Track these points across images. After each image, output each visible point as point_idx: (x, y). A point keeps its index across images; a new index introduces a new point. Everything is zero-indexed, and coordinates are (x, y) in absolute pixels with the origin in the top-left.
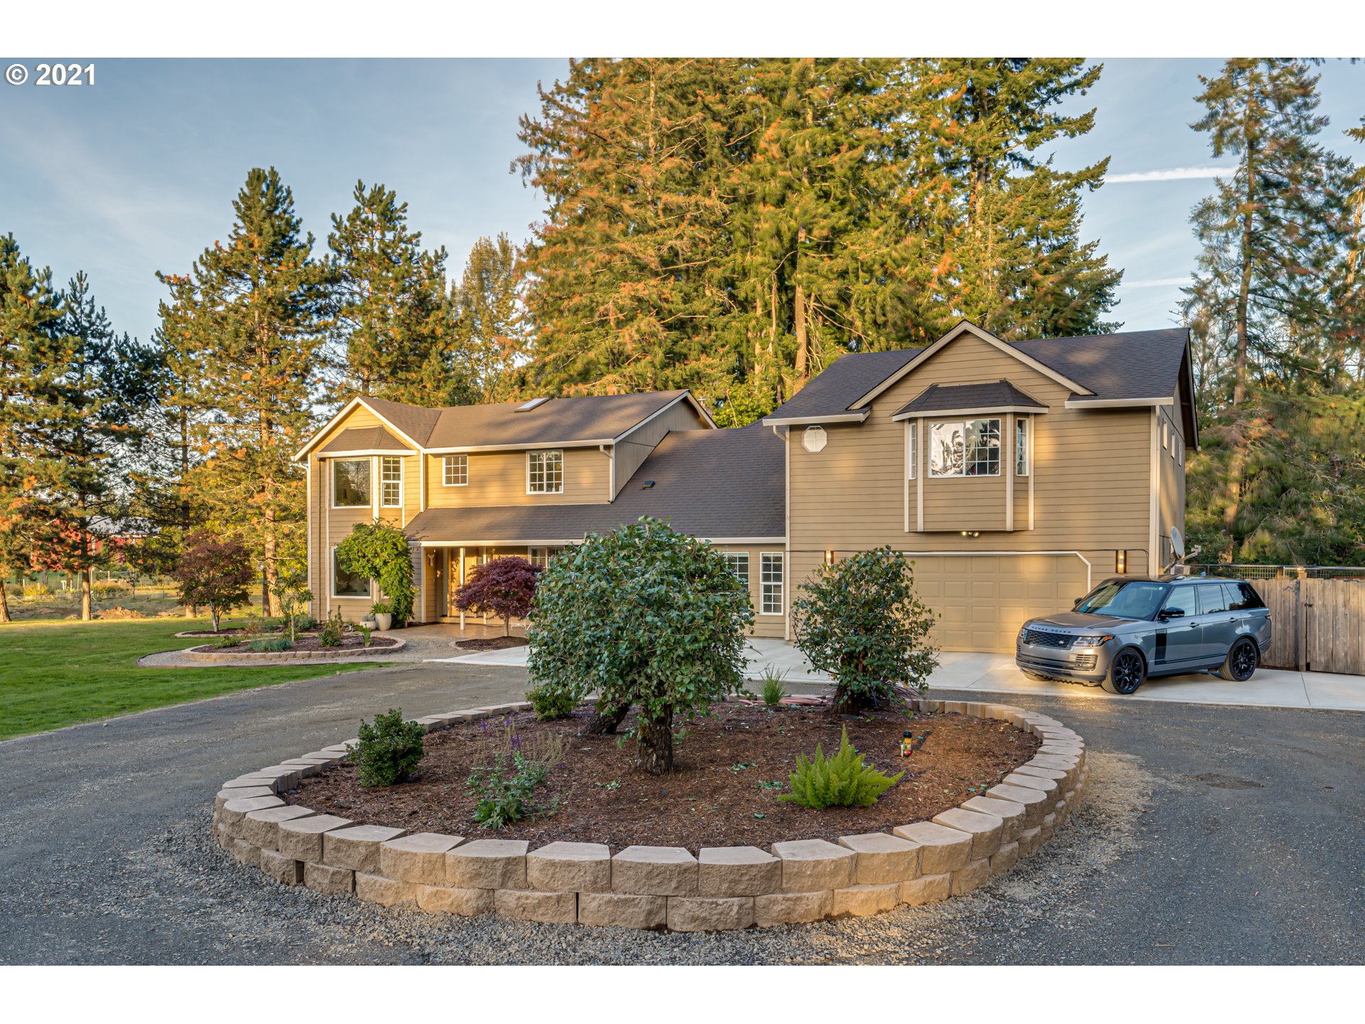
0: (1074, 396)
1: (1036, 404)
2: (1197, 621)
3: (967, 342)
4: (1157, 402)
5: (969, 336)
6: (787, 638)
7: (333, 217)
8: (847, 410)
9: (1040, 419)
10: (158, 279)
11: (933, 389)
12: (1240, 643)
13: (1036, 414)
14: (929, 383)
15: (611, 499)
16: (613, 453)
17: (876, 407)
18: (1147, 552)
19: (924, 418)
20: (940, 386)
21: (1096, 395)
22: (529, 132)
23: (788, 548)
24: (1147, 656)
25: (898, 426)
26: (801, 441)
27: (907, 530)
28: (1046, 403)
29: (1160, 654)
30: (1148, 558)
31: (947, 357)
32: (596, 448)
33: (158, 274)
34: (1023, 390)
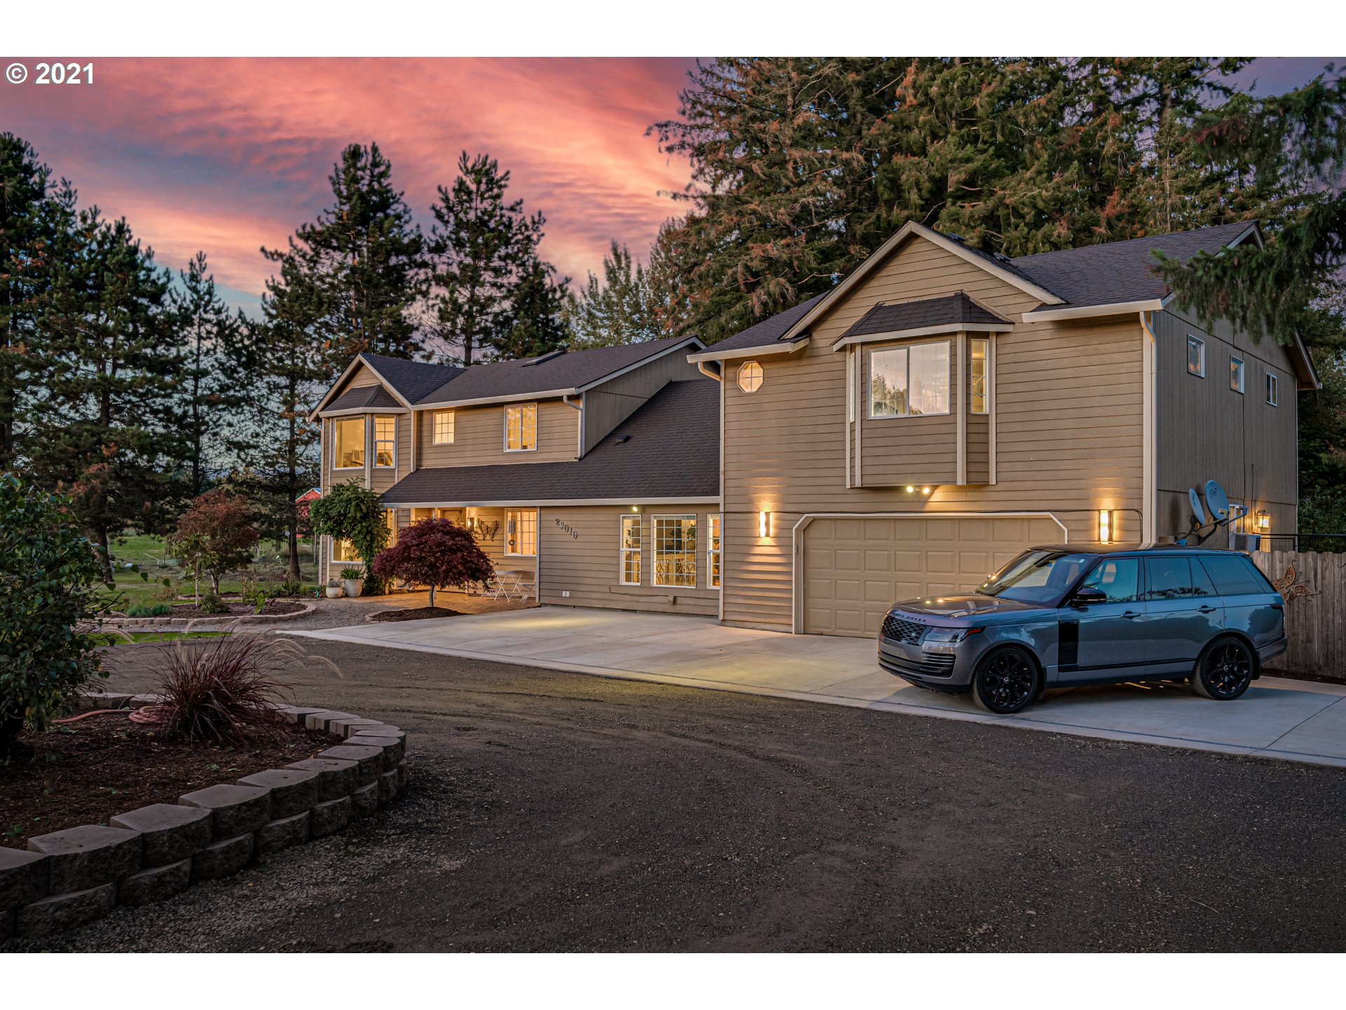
0: (1044, 307)
1: (995, 320)
2: (1136, 608)
3: (915, 247)
4: (1142, 306)
5: (919, 240)
6: (721, 618)
7: (440, 189)
8: (780, 340)
9: (1002, 339)
10: (262, 255)
11: (878, 308)
12: (1220, 643)
13: (998, 334)
14: (873, 302)
15: (579, 456)
16: (581, 405)
17: (815, 335)
18: (1140, 512)
19: (863, 344)
20: (887, 304)
21: (1068, 303)
22: (689, 106)
23: (722, 509)
24: (1043, 659)
25: (839, 357)
26: (735, 380)
27: (848, 486)
28: (1010, 318)
29: (1068, 657)
30: (1141, 521)
31: (894, 268)
32: (559, 399)
33: (263, 250)
34: (984, 304)
